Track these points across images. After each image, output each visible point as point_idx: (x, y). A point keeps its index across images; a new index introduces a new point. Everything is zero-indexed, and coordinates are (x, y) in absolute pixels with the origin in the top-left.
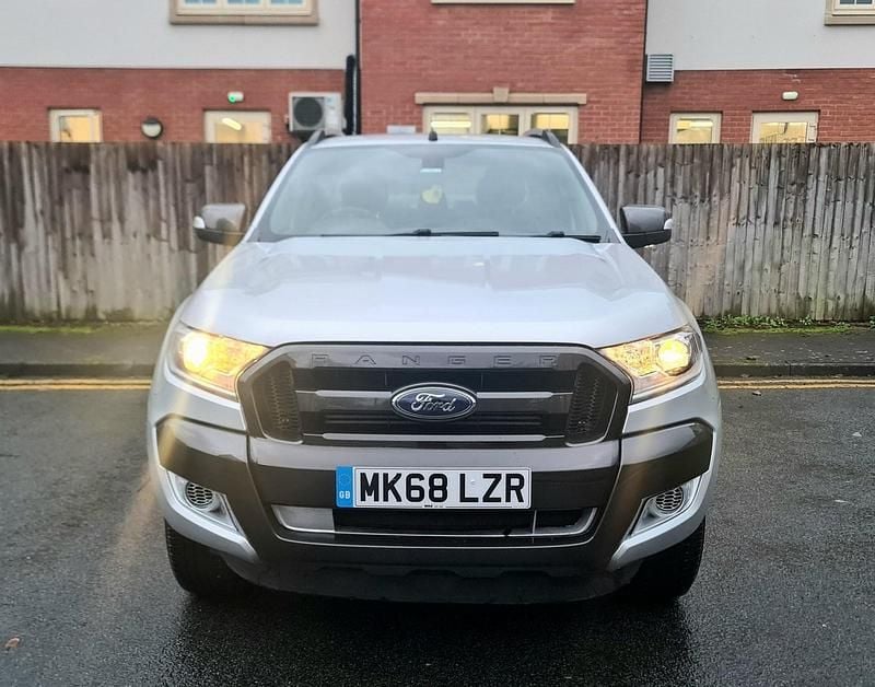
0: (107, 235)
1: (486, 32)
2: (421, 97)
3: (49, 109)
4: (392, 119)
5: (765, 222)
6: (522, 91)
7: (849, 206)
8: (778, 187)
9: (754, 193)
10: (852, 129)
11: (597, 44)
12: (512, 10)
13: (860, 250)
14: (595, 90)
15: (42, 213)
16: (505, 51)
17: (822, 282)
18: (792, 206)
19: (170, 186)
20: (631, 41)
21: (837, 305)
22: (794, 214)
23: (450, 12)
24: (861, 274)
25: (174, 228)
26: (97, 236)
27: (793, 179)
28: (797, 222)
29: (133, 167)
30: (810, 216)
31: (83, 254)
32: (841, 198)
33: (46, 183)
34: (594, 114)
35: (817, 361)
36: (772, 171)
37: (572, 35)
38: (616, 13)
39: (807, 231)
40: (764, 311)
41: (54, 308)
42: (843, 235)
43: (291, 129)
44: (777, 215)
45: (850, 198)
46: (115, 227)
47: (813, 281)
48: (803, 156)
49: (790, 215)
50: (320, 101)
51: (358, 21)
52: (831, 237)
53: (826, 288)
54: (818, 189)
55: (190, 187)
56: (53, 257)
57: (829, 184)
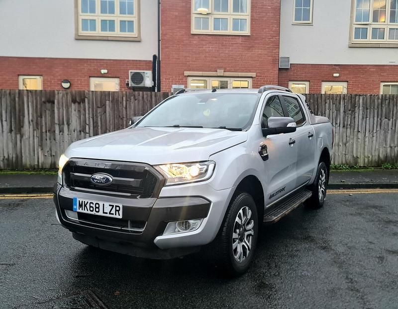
0: (61, 131)
1: (214, 46)
2: (186, 73)
3: (19, 75)
4: (174, 82)
5: (339, 126)
6: (229, 71)
7: (372, 119)
8: (344, 112)
9: (335, 114)
10: (361, 89)
11: (260, 53)
12: (224, 37)
13: (377, 137)
14: (260, 71)
15: (32, 121)
16: (223, 55)
17: (362, 151)
18: (349, 119)
19: (91, 110)
20: (274, 51)
21: (369, 160)
22: (351, 122)
23: (199, 38)
24: (377, 147)
25: (92, 128)
26: (57, 132)
27: (349, 109)
28: (352, 126)
29: (74, 101)
30: (357, 123)
31: (50, 139)
32: (368, 116)
33: (35, 108)
34: (259, 81)
35: (368, 182)
36: (341, 105)
37: (249, 48)
38: (267, 40)
39: (356, 130)
40: (340, 162)
41: (36, 163)
42: (369, 131)
43: (130, 86)
44: (344, 123)
45: (372, 116)
46: (66, 127)
47: (359, 150)
48: (353, 99)
49: (349, 123)
50: (143, 74)
51: (159, 40)
52: (365, 132)
53: (364, 153)
54: (359, 113)
55: (99, 110)
56: (36, 140)
57: (363, 111)
